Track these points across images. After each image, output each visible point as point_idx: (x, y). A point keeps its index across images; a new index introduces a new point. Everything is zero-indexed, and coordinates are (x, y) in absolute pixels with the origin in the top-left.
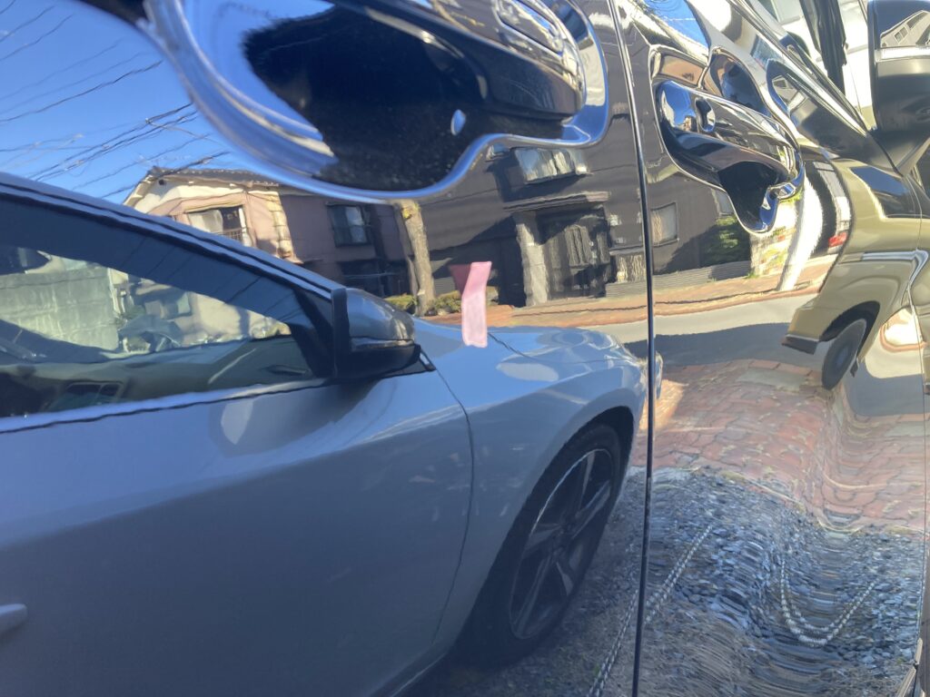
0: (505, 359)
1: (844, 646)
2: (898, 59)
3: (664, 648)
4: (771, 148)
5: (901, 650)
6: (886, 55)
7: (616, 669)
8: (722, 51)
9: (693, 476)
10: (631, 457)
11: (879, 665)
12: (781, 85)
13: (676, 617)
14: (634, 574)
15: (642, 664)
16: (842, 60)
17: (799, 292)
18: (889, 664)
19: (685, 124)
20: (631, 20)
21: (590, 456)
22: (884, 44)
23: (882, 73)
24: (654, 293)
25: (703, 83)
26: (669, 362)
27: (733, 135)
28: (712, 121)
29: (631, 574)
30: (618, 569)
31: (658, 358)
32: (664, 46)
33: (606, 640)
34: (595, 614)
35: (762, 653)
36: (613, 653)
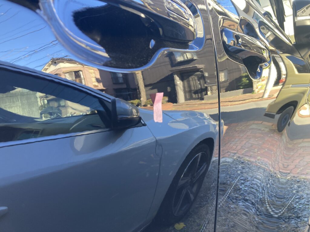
0: (171, 121)
1: (285, 217)
2: (303, 20)
3: (224, 218)
4: (260, 50)
5: (304, 219)
6: (299, 18)
7: (208, 225)
8: (244, 18)
9: (234, 160)
10: (213, 154)
11: (297, 223)
12: (263, 29)
13: (228, 207)
14: (214, 194)
15: (217, 224)
16: (284, 20)
17: (270, 98)
18: (300, 223)
19: (231, 43)
20: (212, 7)
21: (200, 154)
22: (298, 15)
23: (297, 25)
24: (221, 99)
25: (237, 29)
26: (226, 122)
27: (247, 46)
28: (240, 42)
29: (213, 194)
30: (209, 192)
31: (222, 121)
32: (224, 16)
33: (205, 216)
34: (201, 207)
35: (260, 221)
36: (207, 220)
